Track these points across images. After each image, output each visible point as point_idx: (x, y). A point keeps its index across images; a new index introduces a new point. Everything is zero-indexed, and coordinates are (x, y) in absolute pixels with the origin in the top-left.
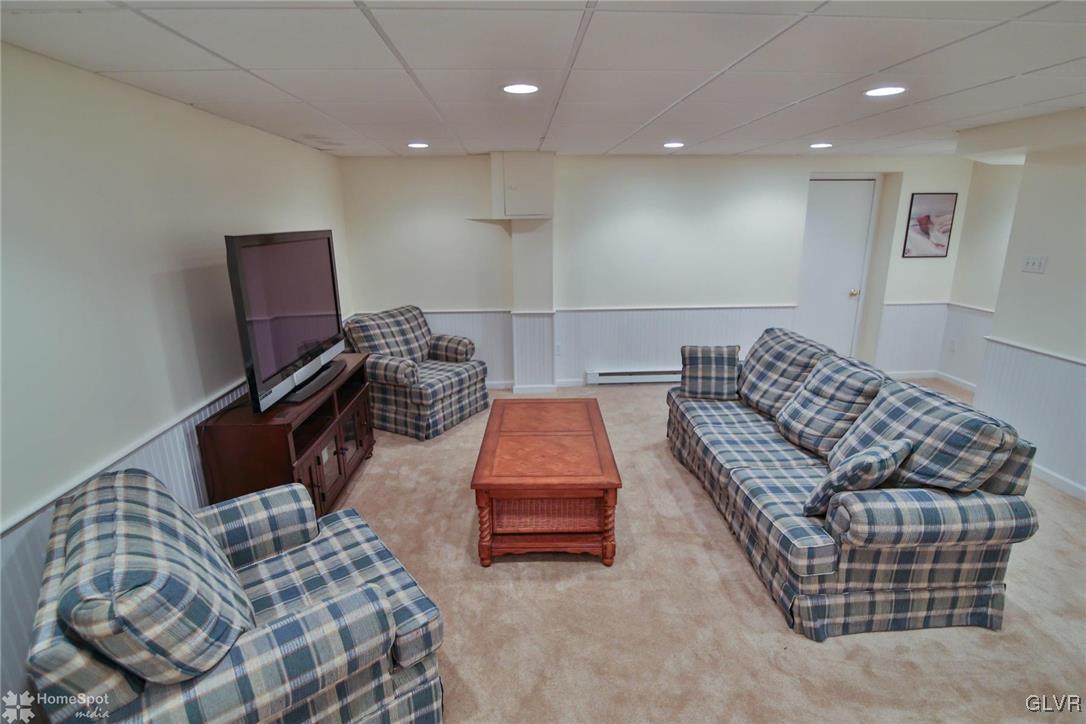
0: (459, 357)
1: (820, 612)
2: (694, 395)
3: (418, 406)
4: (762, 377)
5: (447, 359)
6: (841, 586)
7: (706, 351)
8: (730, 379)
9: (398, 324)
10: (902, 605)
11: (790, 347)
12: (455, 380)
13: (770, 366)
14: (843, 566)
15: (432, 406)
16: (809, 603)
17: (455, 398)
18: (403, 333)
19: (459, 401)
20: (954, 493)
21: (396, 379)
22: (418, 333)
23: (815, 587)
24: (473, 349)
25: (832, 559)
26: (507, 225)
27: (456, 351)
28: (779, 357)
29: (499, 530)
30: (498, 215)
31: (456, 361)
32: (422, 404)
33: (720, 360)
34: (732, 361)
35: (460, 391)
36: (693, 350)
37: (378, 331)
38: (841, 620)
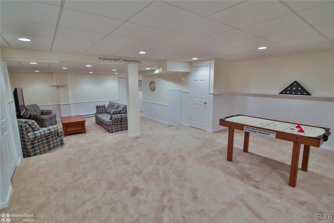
0: (49, 114)
1: (112, 130)
2: (99, 113)
3: (42, 122)
4: (109, 108)
5: (46, 114)
6: (114, 126)
7: (100, 106)
8: (104, 110)
9: (33, 107)
10: (122, 128)
11: (112, 104)
12: (50, 117)
13: (110, 107)
14: (114, 124)
15: (45, 122)
16: (111, 129)
17: (50, 121)
18: (34, 109)
19: (51, 122)
20: (124, 113)
21: (36, 117)
22: (38, 109)
23: (111, 127)
24: (52, 112)
25: (112, 123)
26: (58, 87)
27: (48, 112)
28: (111, 105)
29: (67, 131)
30: (55, 84)
31: (48, 114)
32: (43, 122)
33: (102, 107)
34: (104, 107)
35: (51, 120)
36: (98, 106)
37: (29, 109)
38: (115, 130)
